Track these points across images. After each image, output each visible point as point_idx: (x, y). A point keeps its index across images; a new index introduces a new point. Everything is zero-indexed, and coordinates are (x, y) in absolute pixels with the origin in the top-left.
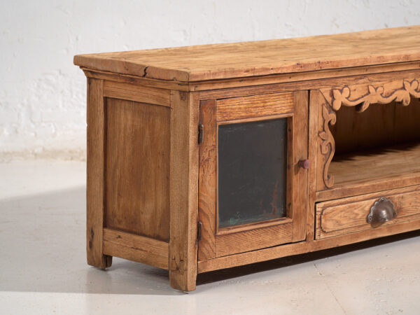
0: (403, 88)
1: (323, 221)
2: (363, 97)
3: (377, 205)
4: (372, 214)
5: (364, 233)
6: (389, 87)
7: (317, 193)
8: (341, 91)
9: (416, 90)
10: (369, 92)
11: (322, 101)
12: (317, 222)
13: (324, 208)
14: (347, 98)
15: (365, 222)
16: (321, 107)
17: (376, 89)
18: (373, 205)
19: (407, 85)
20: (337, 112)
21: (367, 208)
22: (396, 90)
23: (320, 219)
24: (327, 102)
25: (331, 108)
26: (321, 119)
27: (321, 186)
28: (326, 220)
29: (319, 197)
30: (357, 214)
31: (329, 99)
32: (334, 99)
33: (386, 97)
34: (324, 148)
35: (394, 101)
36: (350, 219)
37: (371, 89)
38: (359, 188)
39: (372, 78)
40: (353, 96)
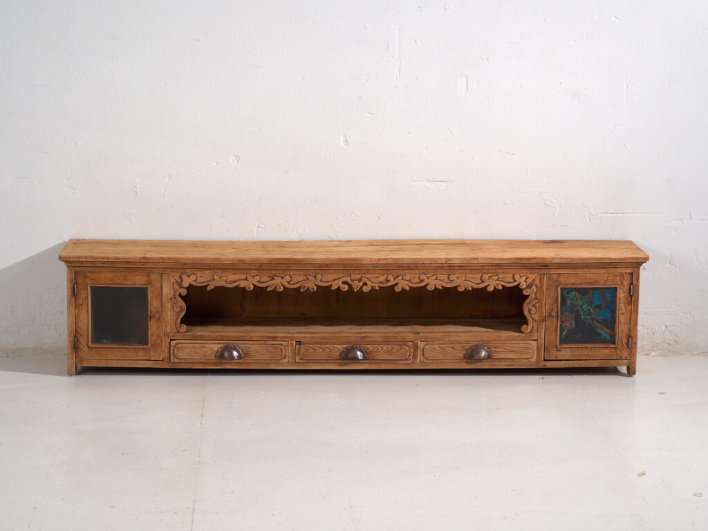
0: (246, 279)
1: (175, 351)
2: (208, 281)
3: (224, 349)
4: (219, 353)
5: (213, 364)
6: (232, 277)
7: (171, 334)
8: (189, 276)
9: (259, 282)
10: (214, 279)
11: (172, 280)
12: (171, 351)
13: (177, 344)
14: (195, 281)
15: (214, 358)
16: (172, 285)
17: (220, 278)
18: (221, 348)
19: (250, 278)
20: (187, 288)
21: (216, 349)
22: (239, 280)
23: (173, 350)
24: (177, 282)
25: (181, 287)
26: (172, 291)
27: (175, 331)
28: (178, 351)
29: (173, 336)
30: (207, 352)
31: (179, 280)
32: (182, 280)
33: (230, 283)
34: (175, 308)
35: (237, 286)
36: (200, 353)
37: (216, 277)
38: (209, 336)
39: (216, 271)
40: (200, 280)
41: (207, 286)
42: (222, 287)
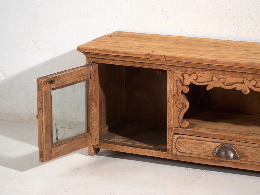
0: (243, 83)
1: (177, 145)
2: (207, 82)
3: (221, 148)
4: (216, 151)
5: (212, 161)
6: (230, 80)
7: (174, 128)
8: (190, 75)
9: (255, 86)
10: (213, 80)
11: (175, 78)
12: (174, 144)
13: (179, 138)
14: (195, 80)
15: (211, 155)
16: (175, 83)
17: (219, 79)
18: (218, 147)
19: (246, 82)
20: (189, 86)
21: (213, 147)
22: (236, 83)
23: (176, 143)
24: (180, 80)
25: (183, 85)
26: (175, 87)
27: (177, 125)
28: (179, 145)
29: (175, 130)
30: (205, 149)
31: (182, 78)
32: (184, 79)
33: (227, 85)
34: (178, 104)
35: (234, 89)
36: (199, 150)
37: (215, 78)
38: (208, 134)
39: (215, 72)
40: (200, 80)
41: (206, 86)
42: (221, 88)
